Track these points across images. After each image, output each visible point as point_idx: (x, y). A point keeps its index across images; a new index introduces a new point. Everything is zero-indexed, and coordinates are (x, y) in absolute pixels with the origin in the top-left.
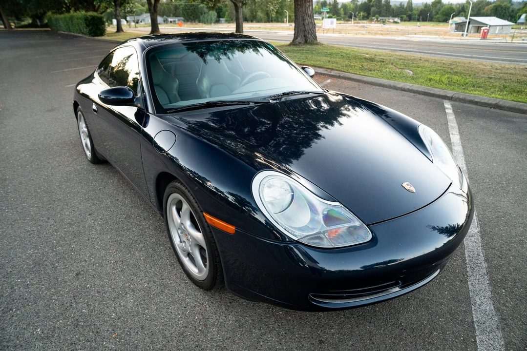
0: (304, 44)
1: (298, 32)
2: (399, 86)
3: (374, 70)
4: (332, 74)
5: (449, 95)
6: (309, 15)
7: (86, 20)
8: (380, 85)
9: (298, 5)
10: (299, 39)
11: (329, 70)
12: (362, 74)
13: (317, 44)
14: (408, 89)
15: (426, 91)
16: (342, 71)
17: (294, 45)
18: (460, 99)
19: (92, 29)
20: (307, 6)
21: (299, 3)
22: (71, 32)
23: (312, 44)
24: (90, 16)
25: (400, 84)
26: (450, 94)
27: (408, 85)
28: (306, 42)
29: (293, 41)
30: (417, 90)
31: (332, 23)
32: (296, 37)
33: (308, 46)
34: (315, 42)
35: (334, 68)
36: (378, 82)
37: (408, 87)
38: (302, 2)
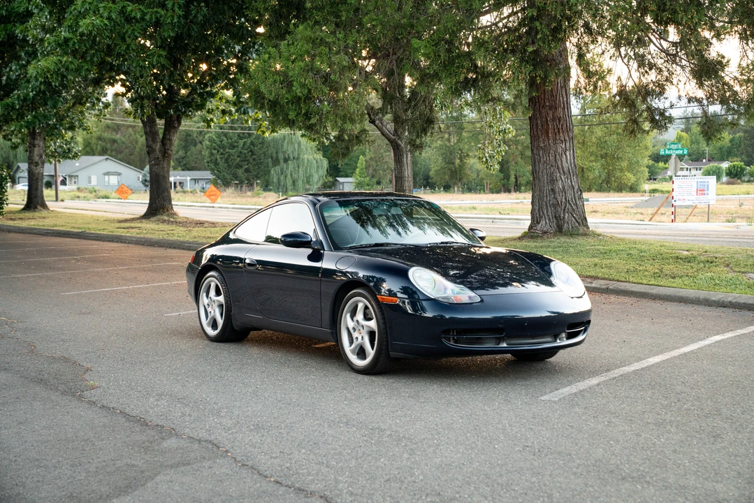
0: (555, 235)
1: (540, 208)
2: (714, 299)
3: (681, 277)
4: (593, 285)
6: (565, 169)
9: (538, 147)
10: (543, 225)
11: (589, 280)
12: (652, 282)
13: (585, 235)
14: (730, 302)
16: (614, 280)
17: (532, 237)
20: (560, 150)
21: (542, 145)
23: (572, 234)
28: (560, 230)
29: (531, 227)
30: (744, 303)
31: (701, 191)
32: (535, 220)
33: (563, 239)
34: (581, 231)
35: (600, 275)
36: (678, 294)
37: (730, 299)
38: (546, 143)
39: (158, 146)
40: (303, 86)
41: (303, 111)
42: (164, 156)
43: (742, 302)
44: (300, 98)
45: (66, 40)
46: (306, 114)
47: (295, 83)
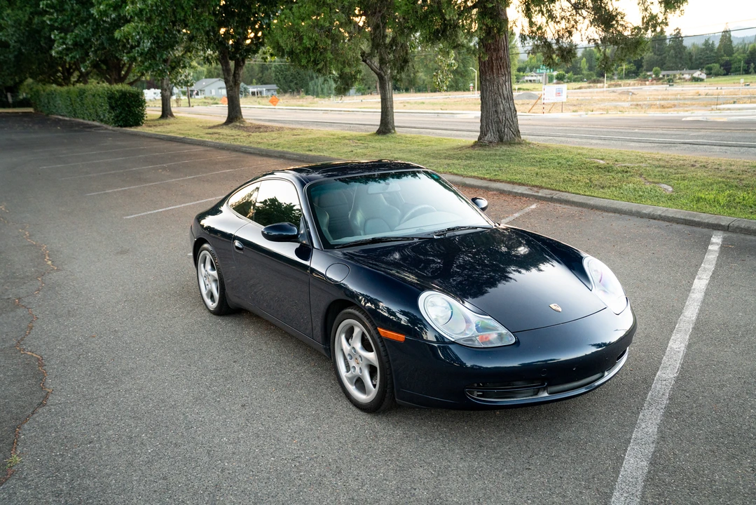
0: (498, 144)
1: (487, 124)
2: (645, 212)
3: (609, 187)
4: (540, 194)
5: (723, 224)
6: (505, 96)
7: (110, 98)
8: (615, 211)
9: (486, 80)
10: (489, 137)
11: (536, 189)
12: (588, 193)
13: (520, 143)
14: (660, 215)
15: (688, 218)
16: (555, 190)
17: (481, 146)
18: (742, 228)
19: (121, 113)
20: (501, 82)
21: (488, 78)
22: (78, 117)
23: (510, 143)
24: (117, 91)
25: (647, 208)
26: (725, 220)
27: (660, 210)
28: (501, 140)
29: (480, 138)
30: (673, 217)
31: (559, 94)
32: (483, 133)
33: (504, 148)
34: (516, 141)
35: (543, 185)
36: (613, 206)
37: (659, 213)
38: (492, 76)
39: (231, 78)
40: (311, 39)
41: (312, 59)
42: (235, 84)
43: (671, 216)
44: (309, 49)
45: (141, 10)
46: (314, 61)
47: (305, 37)
